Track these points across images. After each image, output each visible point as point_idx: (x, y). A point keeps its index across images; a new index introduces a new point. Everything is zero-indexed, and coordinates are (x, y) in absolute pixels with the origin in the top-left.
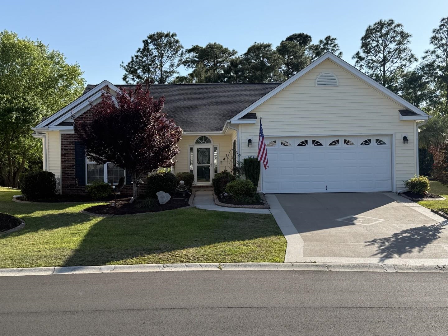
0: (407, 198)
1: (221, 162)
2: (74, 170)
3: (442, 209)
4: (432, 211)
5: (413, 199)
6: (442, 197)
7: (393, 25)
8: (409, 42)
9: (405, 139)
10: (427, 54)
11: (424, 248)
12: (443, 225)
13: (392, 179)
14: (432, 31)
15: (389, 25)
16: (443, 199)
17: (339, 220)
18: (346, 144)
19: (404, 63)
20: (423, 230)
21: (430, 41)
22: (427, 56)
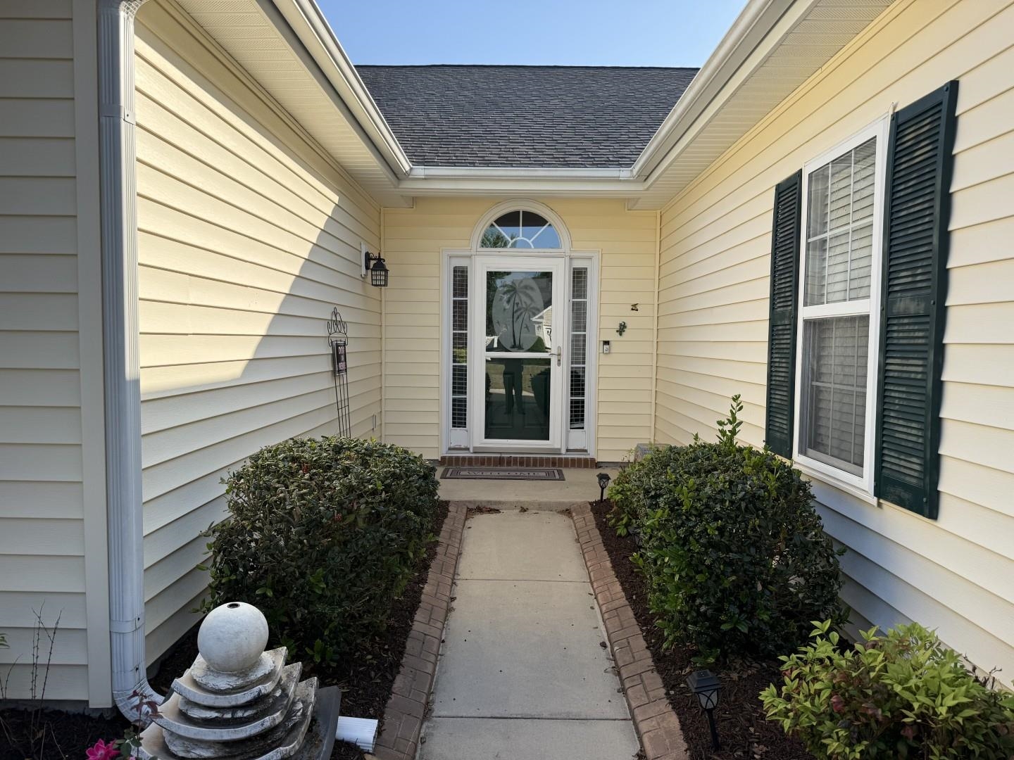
1: (606, 343)
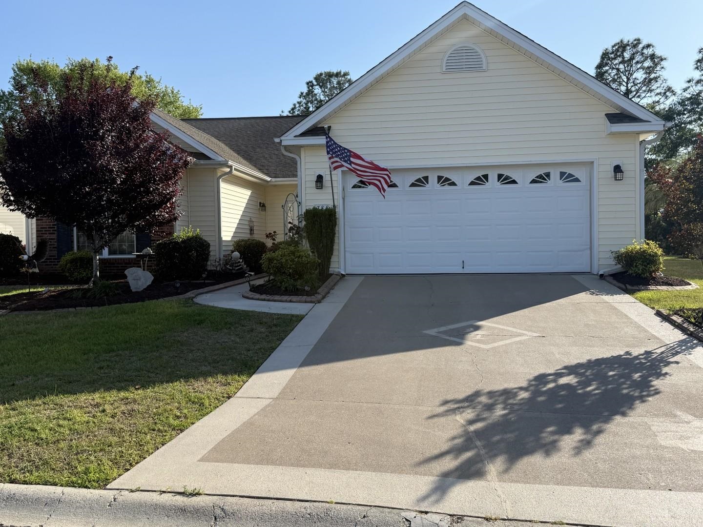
0: (615, 285)
2: (54, 233)
3: (680, 310)
4: (659, 314)
5: (626, 287)
6: (690, 284)
7: (641, 46)
8: (663, 68)
9: (618, 169)
10: (689, 85)
11: (599, 432)
12: (677, 353)
13: (591, 249)
14: (698, 50)
15: (635, 46)
16: (691, 288)
17: (433, 332)
18: (501, 182)
19: (657, 98)
20: (620, 366)
21: (693, 65)
22: (689, 87)
